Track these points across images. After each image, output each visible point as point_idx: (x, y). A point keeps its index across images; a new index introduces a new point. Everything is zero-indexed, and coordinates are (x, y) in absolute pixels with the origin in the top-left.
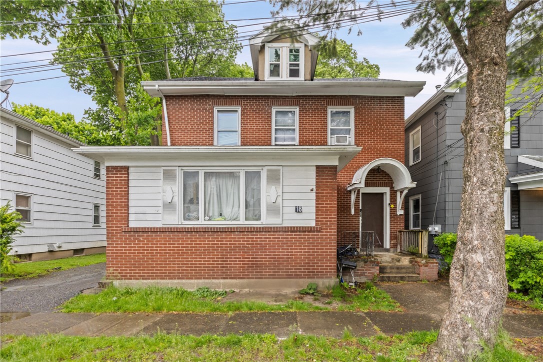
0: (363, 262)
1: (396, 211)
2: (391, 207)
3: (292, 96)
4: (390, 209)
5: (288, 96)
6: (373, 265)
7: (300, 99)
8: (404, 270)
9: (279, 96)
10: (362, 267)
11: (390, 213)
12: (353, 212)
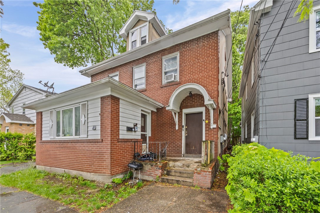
0: (150, 165)
1: (210, 126)
2: (206, 123)
3: (142, 57)
4: (206, 124)
5: (140, 58)
6: (157, 168)
7: (146, 58)
8: (185, 175)
9: (136, 60)
10: (149, 169)
11: (205, 127)
12: (177, 128)
